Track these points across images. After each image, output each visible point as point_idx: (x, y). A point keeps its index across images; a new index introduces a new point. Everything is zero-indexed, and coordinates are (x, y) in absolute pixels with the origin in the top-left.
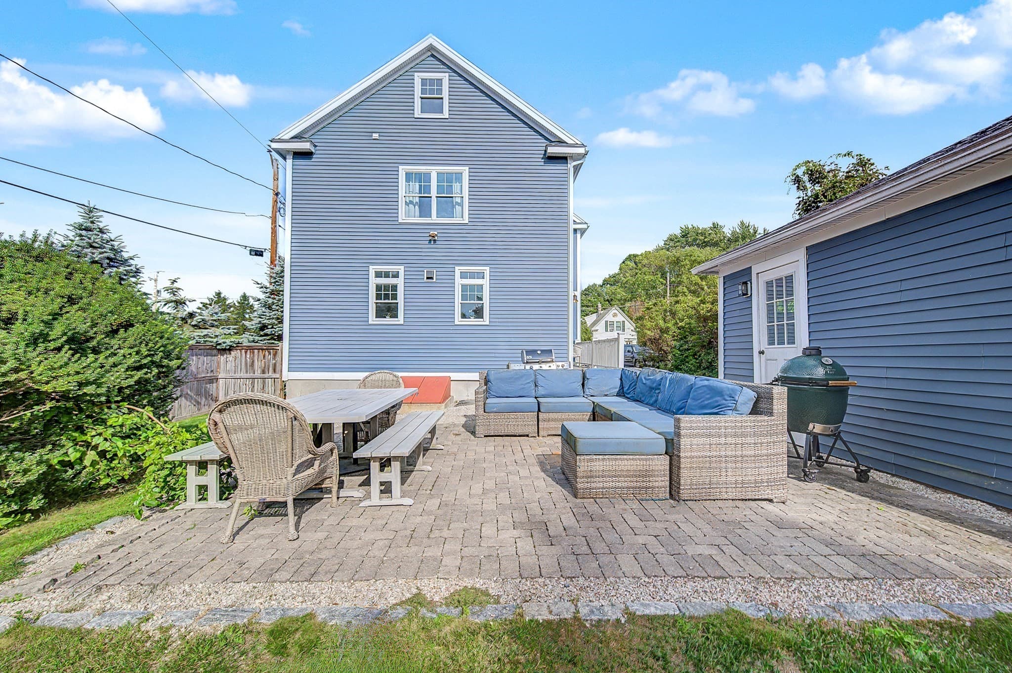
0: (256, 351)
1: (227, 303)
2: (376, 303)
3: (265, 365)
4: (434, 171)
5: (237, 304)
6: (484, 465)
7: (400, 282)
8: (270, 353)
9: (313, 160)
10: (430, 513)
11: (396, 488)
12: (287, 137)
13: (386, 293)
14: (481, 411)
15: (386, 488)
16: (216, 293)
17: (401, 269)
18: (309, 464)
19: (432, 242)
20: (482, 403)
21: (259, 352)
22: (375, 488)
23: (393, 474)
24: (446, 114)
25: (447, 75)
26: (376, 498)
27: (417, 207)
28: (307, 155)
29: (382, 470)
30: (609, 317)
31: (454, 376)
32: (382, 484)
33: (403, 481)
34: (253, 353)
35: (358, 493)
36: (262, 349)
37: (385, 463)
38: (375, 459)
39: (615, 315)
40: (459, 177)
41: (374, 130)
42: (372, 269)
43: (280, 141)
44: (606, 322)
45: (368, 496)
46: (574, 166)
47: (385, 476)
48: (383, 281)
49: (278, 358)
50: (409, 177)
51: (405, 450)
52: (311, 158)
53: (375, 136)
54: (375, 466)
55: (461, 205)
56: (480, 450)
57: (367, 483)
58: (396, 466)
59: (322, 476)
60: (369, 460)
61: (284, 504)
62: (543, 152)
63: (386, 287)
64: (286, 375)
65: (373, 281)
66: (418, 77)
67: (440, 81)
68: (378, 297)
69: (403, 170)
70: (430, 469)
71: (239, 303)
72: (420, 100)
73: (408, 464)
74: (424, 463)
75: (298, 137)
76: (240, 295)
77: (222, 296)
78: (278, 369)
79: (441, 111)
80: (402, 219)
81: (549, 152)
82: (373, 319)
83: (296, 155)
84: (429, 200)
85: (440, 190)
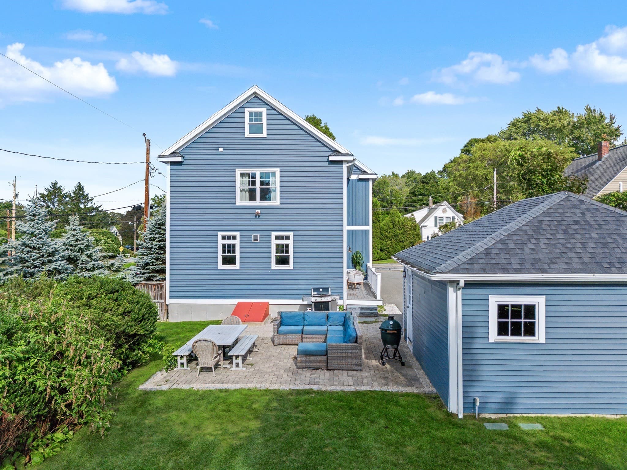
0: (150, 286)
1: (63, 193)
2: (222, 256)
3: (155, 294)
4: (258, 172)
5: (72, 195)
6: (273, 358)
7: (237, 242)
8: (158, 287)
9: (183, 166)
10: (250, 372)
11: (241, 364)
12: (168, 153)
13: (229, 249)
14: (276, 334)
15: (237, 365)
16: (52, 183)
17: (238, 234)
18: (216, 357)
19: (257, 217)
20: (276, 330)
21: (151, 287)
22: (234, 364)
23: (240, 360)
24: (265, 135)
25: (265, 109)
26: (234, 368)
27: (247, 193)
28: (179, 163)
29: (236, 359)
30: (438, 213)
31: (271, 301)
32: (236, 363)
33: (243, 363)
34: (148, 287)
35: (228, 366)
36: (154, 285)
37: (237, 357)
38: (234, 356)
39: (444, 211)
40: (274, 174)
41: (220, 146)
42: (220, 234)
43: (164, 156)
44: (436, 218)
45: (232, 367)
46: (347, 167)
47: (237, 361)
48: (227, 242)
49: (164, 290)
50: (242, 175)
51: (243, 353)
52: (181, 165)
53: (221, 150)
54: (234, 358)
55: (275, 191)
56: (274, 351)
57: (231, 363)
58: (240, 358)
59: (219, 361)
60: (232, 356)
61: (211, 368)
62: (327, 158)
63: (229, 246)
64: (169, 301)
65: (221, 242)
66: (247, 111)
67: (261, 114)
68: (224, 252)
69: (238, 171)
70: (252, 359)
71: (74, 193)
72: (248, 125)
73: (244, 358)
74: (250, 357)
75: (174, 154)
76: (75, 185)
77: (58, 186)
78: (163, 296)
79: (262, 132)
80: (238, 202)
81: (331, 158)
82: (220, 266)
83: (172, 163)
84: (255, 190)
85: (262, 183)
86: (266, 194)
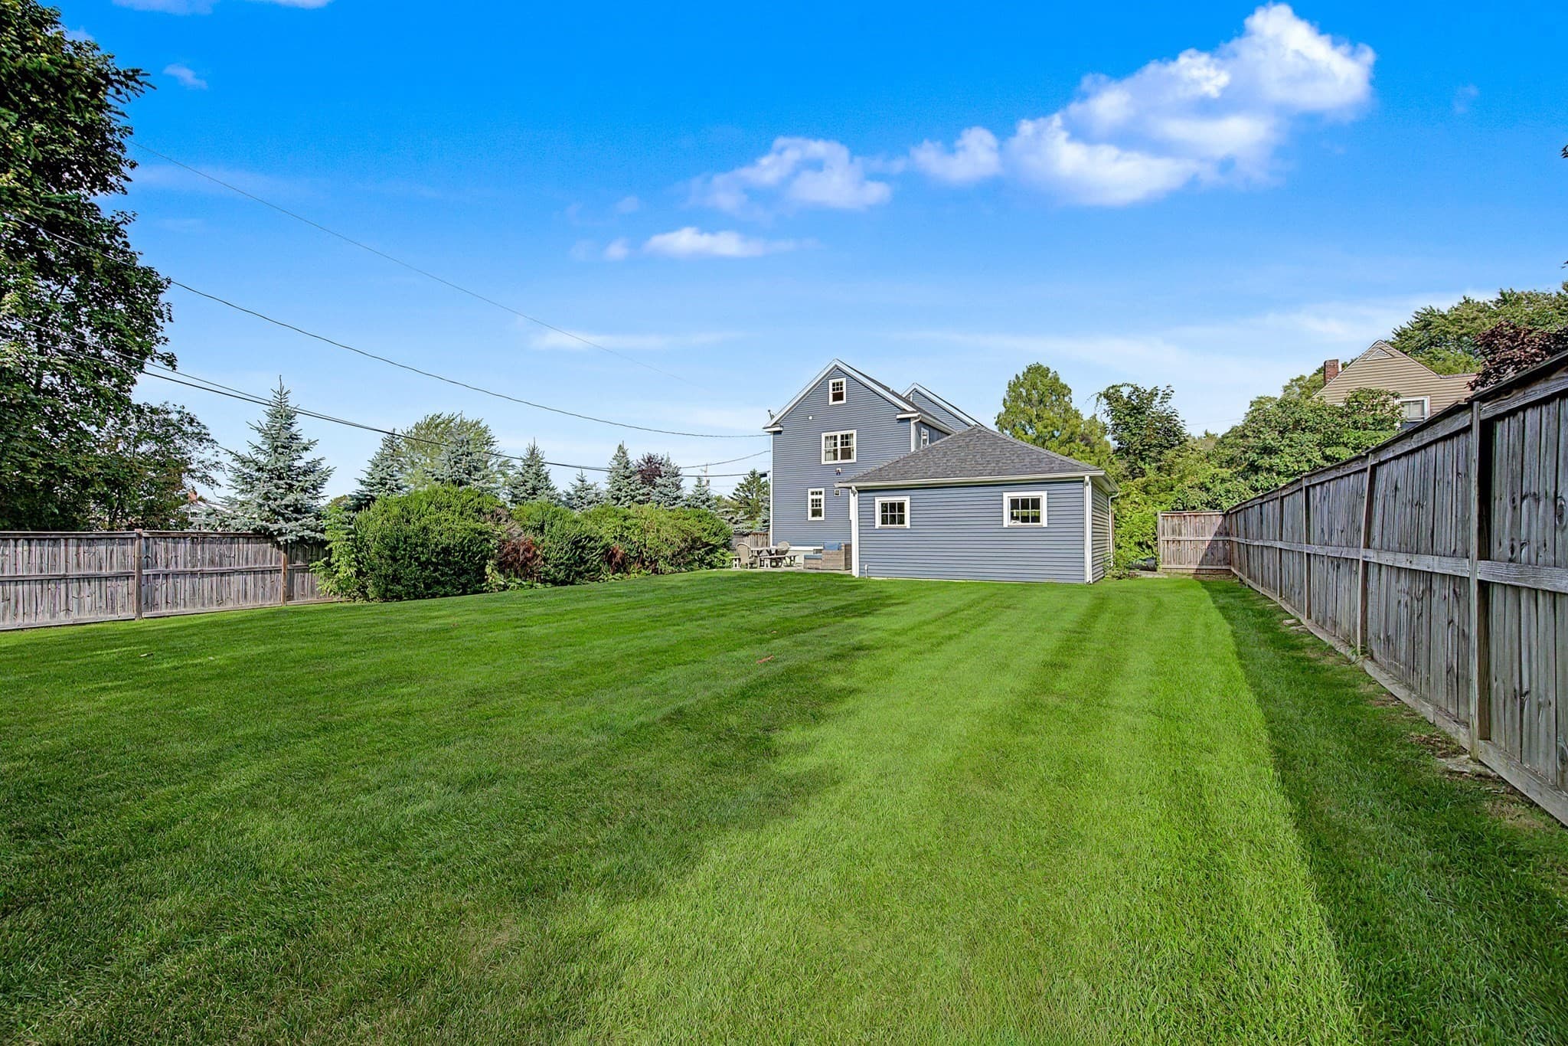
2: (812, 509)
4: (839, 434)
7: (822, 497)
9: (782, 434)
13: (816, 503)
17: (823, 490)
19: (837, 474)
24: (845, 401)
25: (845, 379)
27: (831, 453)
28: (779, 432)
40: (852, 435)
41: (809, 415)
42: (810, 490)
43: (769, 427)
46: (916, 423)
48: (815, 497)
50: (827, 438)
53: (810, 418)
55: (853, 450)
62: (896, 416)
63: (816, 500)
65: (810, 497)
66: (831, 382)
67: (841, 383)
68: (813, 506)
69: (824, 435)
72: (832, 394)
75: (775, 424)
79: (842, 399)
80: (823, 462)
81: (899, 417)
82: (810, 518)
83: (775, 433)
84: (837, 450)
85: (842, 444)
86: (846, 454)
